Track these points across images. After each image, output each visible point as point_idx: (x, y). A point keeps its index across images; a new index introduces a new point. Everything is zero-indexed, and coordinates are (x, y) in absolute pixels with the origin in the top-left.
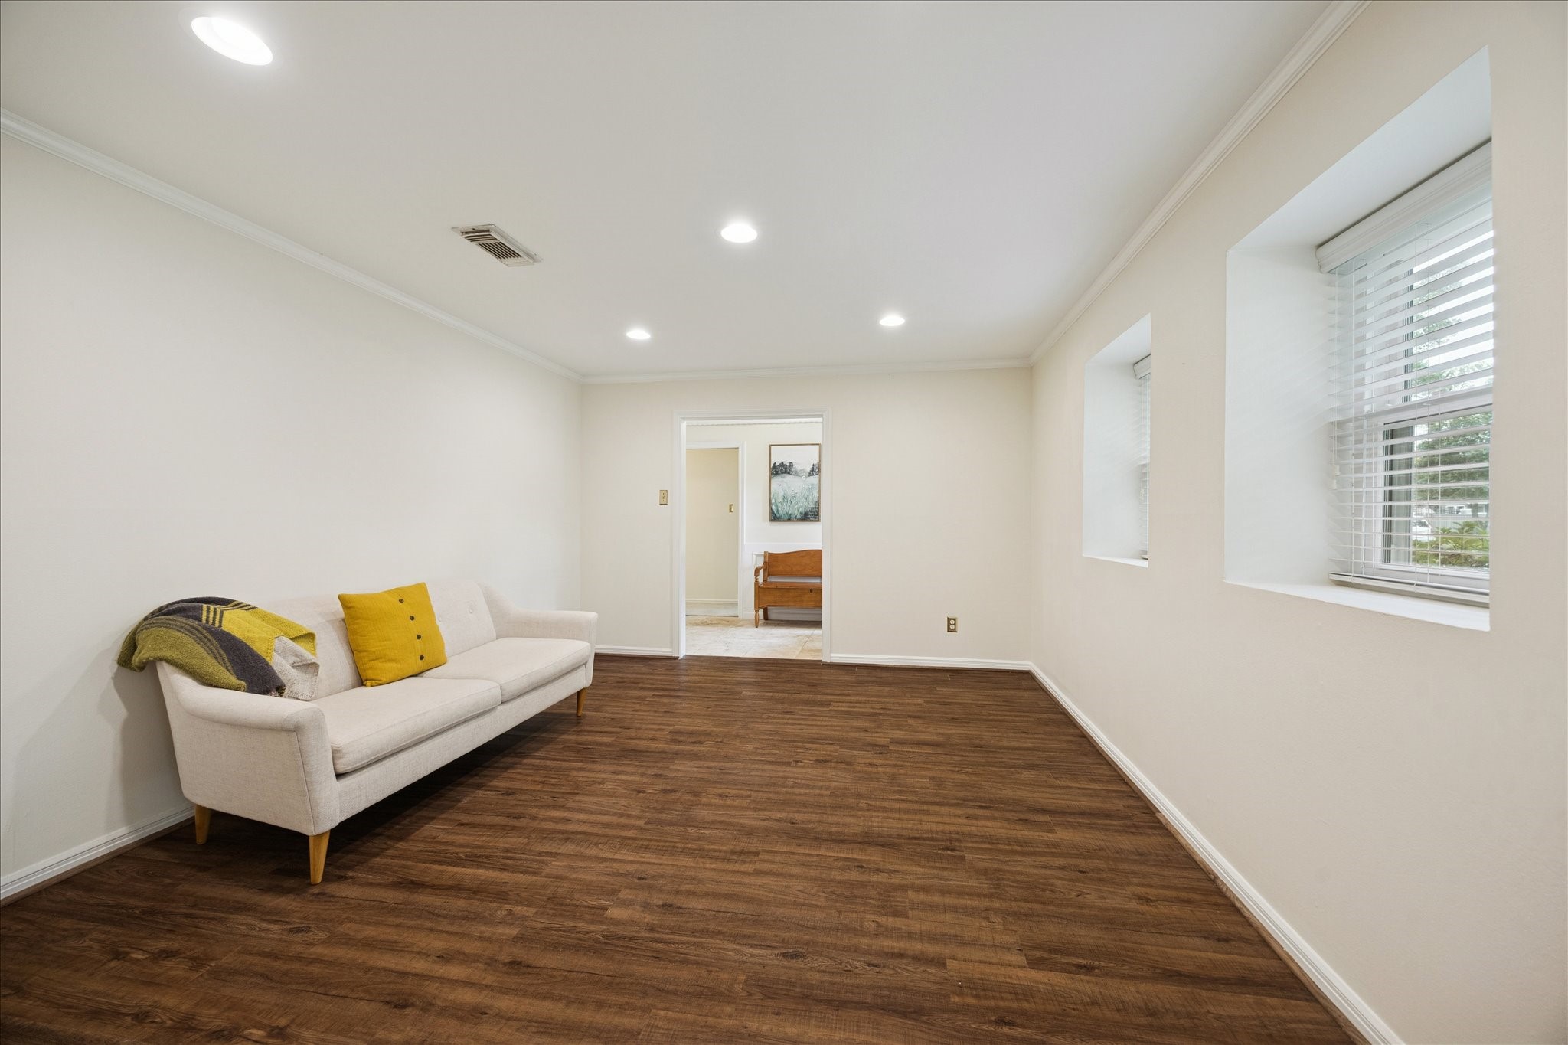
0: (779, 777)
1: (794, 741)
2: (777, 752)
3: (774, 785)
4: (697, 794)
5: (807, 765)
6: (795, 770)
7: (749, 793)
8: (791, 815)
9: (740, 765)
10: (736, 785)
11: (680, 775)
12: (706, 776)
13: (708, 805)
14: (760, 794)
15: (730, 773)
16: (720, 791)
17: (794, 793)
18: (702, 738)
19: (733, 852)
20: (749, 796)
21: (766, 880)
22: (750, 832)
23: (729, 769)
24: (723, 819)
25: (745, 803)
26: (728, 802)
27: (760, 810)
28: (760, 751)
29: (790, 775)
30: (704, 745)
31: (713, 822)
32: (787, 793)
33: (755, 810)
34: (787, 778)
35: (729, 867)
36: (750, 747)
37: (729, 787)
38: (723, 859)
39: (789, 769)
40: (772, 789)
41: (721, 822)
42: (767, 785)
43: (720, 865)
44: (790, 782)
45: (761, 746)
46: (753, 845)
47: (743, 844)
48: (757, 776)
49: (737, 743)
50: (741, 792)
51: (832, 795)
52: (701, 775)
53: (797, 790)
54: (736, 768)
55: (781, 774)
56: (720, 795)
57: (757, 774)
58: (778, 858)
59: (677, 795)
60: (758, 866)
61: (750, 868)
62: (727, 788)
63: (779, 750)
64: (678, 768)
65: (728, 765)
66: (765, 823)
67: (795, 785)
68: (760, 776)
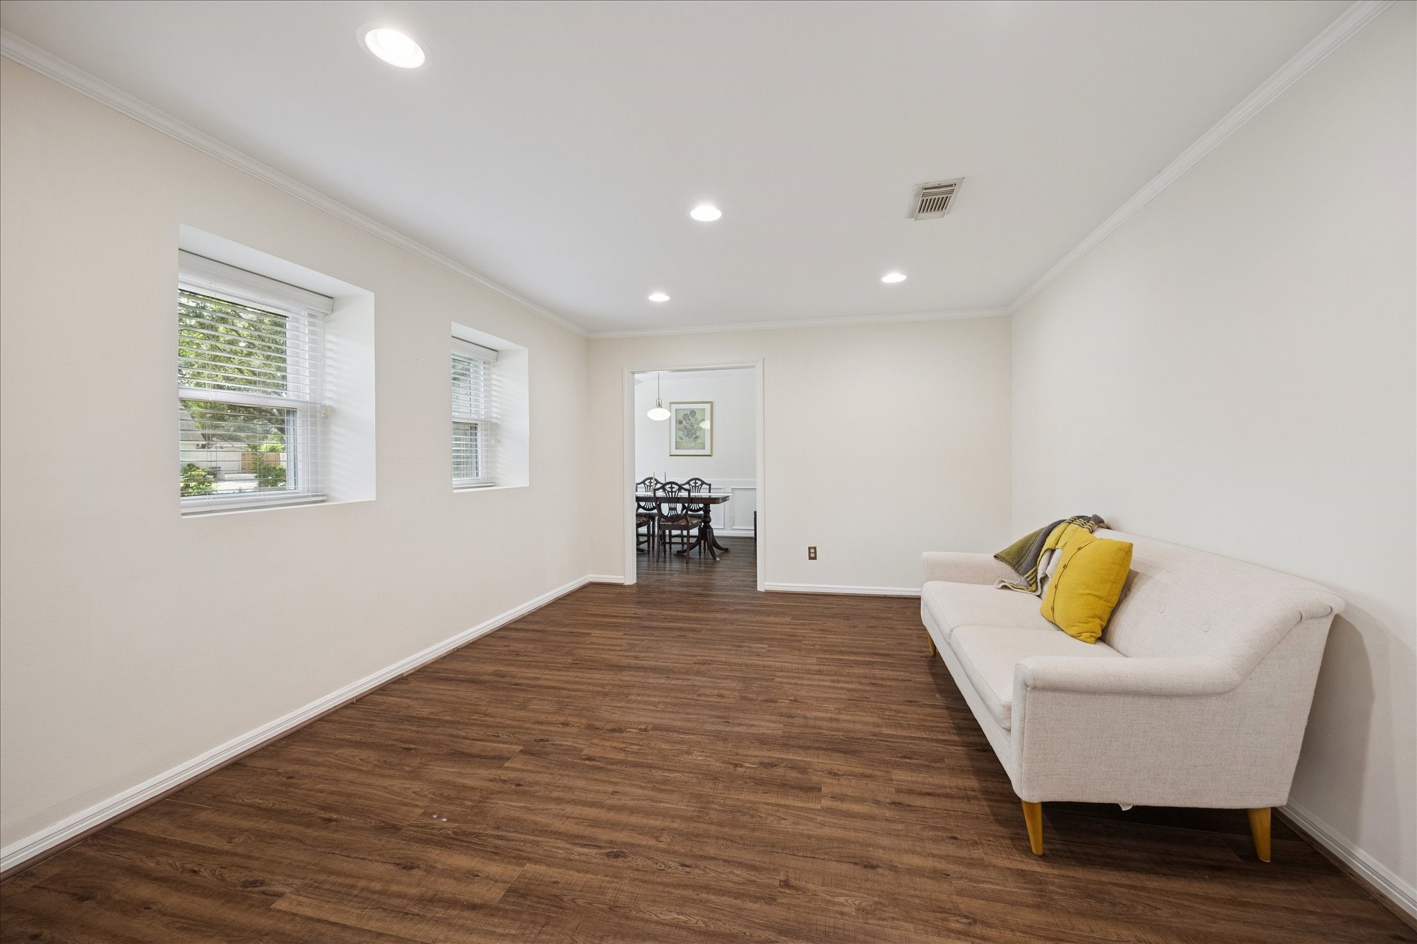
0: (670, 712)
1: (635, 765)
2: (664, 746)
3: (675, 705)
4: (744, 698)
5: (636, 726)
6: (650, 720)
7: (699, 698)
8: (668, 682)
9: (708, 727)
10: (710, 705)
11: (768, 717)
12: (741, 715)
13: (732, 690)
14: (689, 697)
15: (718, 717)
16: (723, 700)
17: (660, 696)
18: (764, 774)
19: (709, 664)
20: (699, 695)
21: (691, 654)
22: (698, 673)
23: (719, 723)
24: (719, 681)
25: (702, 691)
26: (716, 692)
27: (691, 686)
28: (685, 747)
29: (659, 715)
30: (757, 760)
31: (726, 679)
32: (666, 697)
33: (694, 686)
34: (663, 711)
35: (712, 658)
36: (697, 757)
37: (716, 704)
38: (715, 661)
39: (656, 721)
40: (678, 701)
41: (719, 679)
42: (682, 705)
43: (716, 659)
44: (661, 707)
45: (681, 758)
46: (696, 667)
47: (703, 668)
48: (691, 714)
49: (716, 765)
50: (705, 699)
51: (627, 695)
52: (747, 716)
53: (656, 699)
54: (713, 723)
55: (667, 715)
56: (723, 697)
57: (691, 717)
58: (682, 661)
59: (761, 698)
60: (694, 658)
61: (699, 658)
62: (719, 702)
63: (660, 750)
64: (774, 725)
65: (721, 728)
66: (689, 678)
67: (656, 704)
68: (687, 714)
